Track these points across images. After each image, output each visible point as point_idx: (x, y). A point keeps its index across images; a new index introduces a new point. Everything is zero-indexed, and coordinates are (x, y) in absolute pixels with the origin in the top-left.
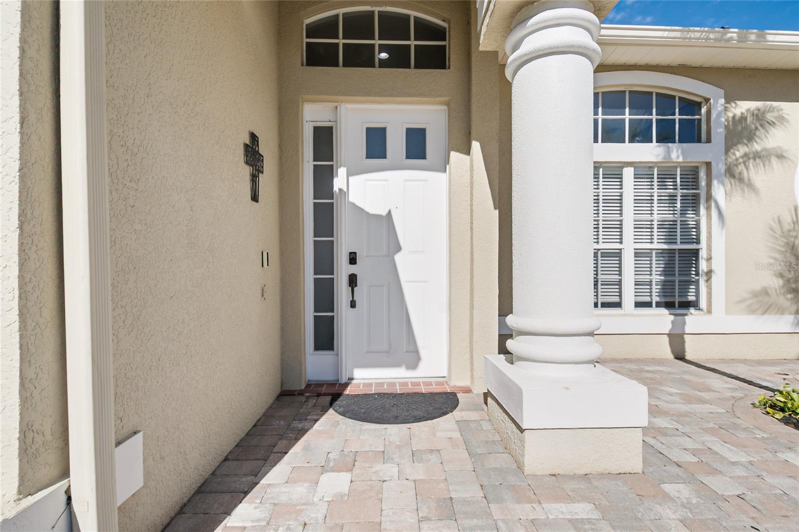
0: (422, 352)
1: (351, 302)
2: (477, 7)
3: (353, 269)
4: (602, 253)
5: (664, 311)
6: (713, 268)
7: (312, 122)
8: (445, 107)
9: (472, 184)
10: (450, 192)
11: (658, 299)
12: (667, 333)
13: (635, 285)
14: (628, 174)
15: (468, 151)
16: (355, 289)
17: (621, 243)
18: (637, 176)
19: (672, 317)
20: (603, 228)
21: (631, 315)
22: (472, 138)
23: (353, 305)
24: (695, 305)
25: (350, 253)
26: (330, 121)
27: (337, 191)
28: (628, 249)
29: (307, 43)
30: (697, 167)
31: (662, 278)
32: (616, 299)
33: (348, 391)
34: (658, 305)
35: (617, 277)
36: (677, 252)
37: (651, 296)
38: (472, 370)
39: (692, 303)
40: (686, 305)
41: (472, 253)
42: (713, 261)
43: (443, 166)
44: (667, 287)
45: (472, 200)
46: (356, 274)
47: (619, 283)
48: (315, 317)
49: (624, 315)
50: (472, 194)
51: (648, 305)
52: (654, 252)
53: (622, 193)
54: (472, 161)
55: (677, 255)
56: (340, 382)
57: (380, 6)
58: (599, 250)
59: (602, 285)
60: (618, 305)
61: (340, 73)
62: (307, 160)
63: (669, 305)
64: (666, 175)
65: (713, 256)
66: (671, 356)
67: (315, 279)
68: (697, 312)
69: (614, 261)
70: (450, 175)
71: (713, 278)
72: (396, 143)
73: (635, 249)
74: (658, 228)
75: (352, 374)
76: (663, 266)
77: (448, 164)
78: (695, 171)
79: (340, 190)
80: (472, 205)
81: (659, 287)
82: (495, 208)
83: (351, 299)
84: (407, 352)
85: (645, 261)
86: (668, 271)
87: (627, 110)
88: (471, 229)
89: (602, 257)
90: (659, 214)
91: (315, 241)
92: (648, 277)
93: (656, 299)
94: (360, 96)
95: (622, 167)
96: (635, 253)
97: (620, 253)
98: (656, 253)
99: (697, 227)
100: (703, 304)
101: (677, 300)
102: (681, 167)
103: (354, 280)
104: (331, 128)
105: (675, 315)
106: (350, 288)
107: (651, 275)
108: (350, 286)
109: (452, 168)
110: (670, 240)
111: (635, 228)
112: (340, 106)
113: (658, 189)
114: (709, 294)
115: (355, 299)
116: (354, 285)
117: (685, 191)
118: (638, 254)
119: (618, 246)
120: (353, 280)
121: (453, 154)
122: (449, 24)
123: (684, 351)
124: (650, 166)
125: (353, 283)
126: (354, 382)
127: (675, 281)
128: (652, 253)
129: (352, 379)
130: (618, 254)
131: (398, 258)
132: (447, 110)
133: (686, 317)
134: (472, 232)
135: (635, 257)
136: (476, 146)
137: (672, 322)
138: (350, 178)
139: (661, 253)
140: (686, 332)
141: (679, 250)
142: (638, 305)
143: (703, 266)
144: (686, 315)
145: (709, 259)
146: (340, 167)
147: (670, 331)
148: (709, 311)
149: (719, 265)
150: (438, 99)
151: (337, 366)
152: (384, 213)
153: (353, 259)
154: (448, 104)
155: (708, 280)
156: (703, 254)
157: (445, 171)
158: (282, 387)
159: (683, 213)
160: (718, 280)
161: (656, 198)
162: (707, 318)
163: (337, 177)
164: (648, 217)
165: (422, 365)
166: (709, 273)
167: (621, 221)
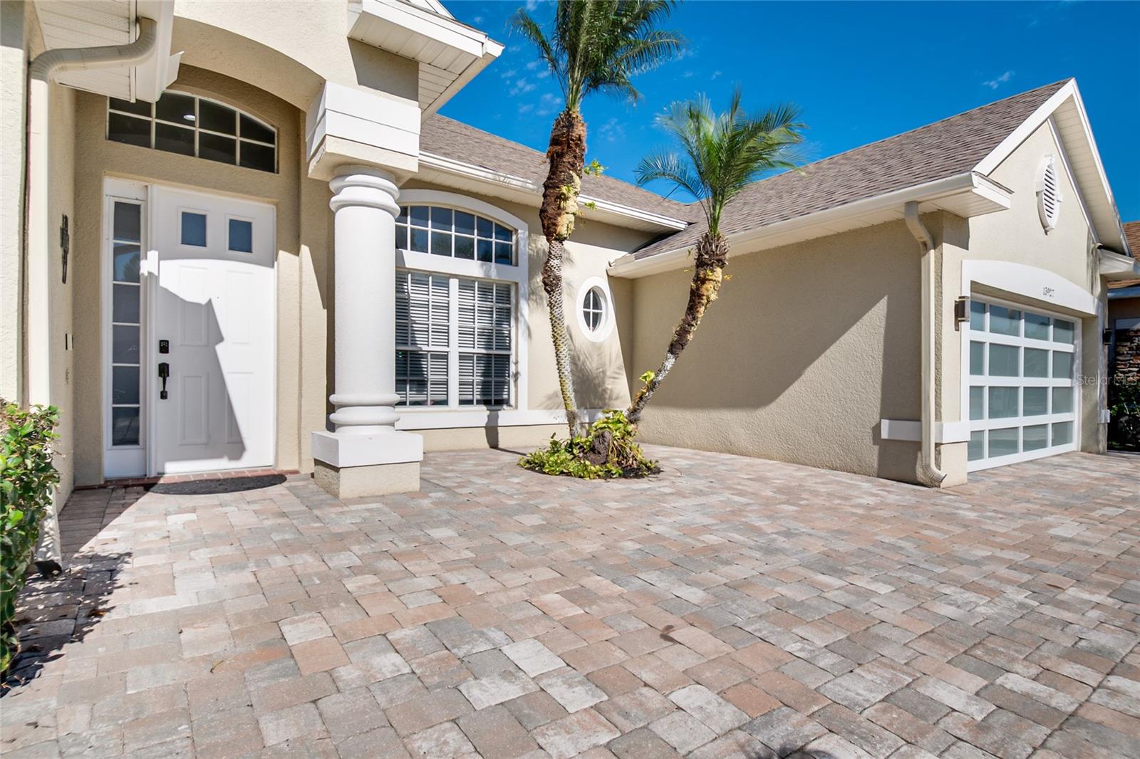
0: (247, 442)
1: (162, 393)
2: (306, 140)
3: (164, 358)
4: (431, 355)
5: (483, 408)
6: (519, 371)
7: (114, 196)
8: (274, 207)
9: (301, 283)
10: (278, 289)
11: (479, 397)
12: (484, 425)
13: (460, 385)
14: (454, 283)
15: (297, 253)
16: (167, 378)
17: (448, 346)
18: (462, 287)
19: (488, 412)
20: (433, 332)
21: (456, 411)
22: (301, 242)
23: (164, 395)
24: (507, 402)
25: (161, 341)
26: (137, 199)
27: (146, 274)
28: (454, 351)
29: (110, 113)
30: (509, 285)
31: (482, 378)
32: (444, 397)
33: (161, 481)
34: (479, 402)
35: (445, 377)
36: (493, 357)
37: (473, 395)
38: (300, 453)
39: (505, 402)
40: (500, 402)
41: (301, 347)
42: (519, 365)
43: (271, 261)
44: (486, 387)
45: (301, 298)
46: (167, 363)
47: (446, 383)
48: (114, 408)
49: (450, 411)
50: (301, 293)
51: (470, 402)
52: (475, 356)
53: (448, 301)
54: (301, 263)
55: (493, 359)
56: (148, 476)
57: (202, 95)
58: (429, 351)
59: (431, 384)
60: (445, 403)
61: (151, 155)
62: (107, 237)
63: (486, 403)
64: (485, 290)
65: (519, 360)
66: (488, 446)
67: (114, 368)
68: (509, 408)
69: (442, 363)
70: (278, 271)
71: (519, 380)
72: (218, 233)
73: (460, 353)
74: (478, 335)
75: (164, 468)
76: (483, 368)
77: (276, 260)
78: (508, 288)
79: (150, 273)
80: (301, 303)
81: (480, 387)
82: (324, 308)
83: (162, 390)
84: (228, 443)
85: (468, 364)
86: (486, 373)
87: (453, 227)
88: (301, 325)
89: (431, 358)
90: (480, 323)
91: (114, 326)
92: (471, 378)
93: (477, 397)
94: (177, 182)
95: (449, 278)
96: (460, 356)
97: (447, 355)
98: (477, 357)
99: (509, 336)
100: (512, 402)
101: (493, 398)
102: (496, 284)
103: (166, 370)
104: (138, 207)
105: (490, 410)
106: (161, 379)
107: (473, 376)
108: (160, 375)
109: (281, 267)
110: (488, 347)
111: (460, 333)
112: (151, 186)
113: (479, 300)
114: (516, 392)
115: (166, 389)
116: (166, 375)
117: (500, 305)
118: (463, 357)
119: (445, 349)
120: (164, 370)
121: (281, 253)
122: (278, 129)
123: (497, 441)
124: (473, 280)
125: (164, 373)
126: (165, 475)
127: (491, 382)
128: (473, 357)
129: (163, 474)
130: (445, 357)
131: (220, 348)
132: (275, 210)
133: (499, 412)
134: (301, 327)
135: (460, 359)
136: (305, 250)
137: (488, 416)
138: (161, 262)
139: (480, 357)
140: (499, 425)
141: (495, 355)
142: (462, 402)
143: (513, 369)
144: (500, 410)
145: (516, 363)
146: (150, 250)
147: (487, 423)
148: (516, 407)
149: (523, 368)
150: (266, 199)
151: (145, 461)
152: (204, 301)
153: (164, 347)
154: (277, 205)
155: (516, 381)
156: (513, 359)
157: (273, 266)
158: (74, 484)
159: (499, 323)
160: (523, 380)
161: (476, 308)
162: (514, 412)
163: (146, 258)
164: (471, 325)
165: (246, 456)
166: (516, 375)
167: (448, 326)
